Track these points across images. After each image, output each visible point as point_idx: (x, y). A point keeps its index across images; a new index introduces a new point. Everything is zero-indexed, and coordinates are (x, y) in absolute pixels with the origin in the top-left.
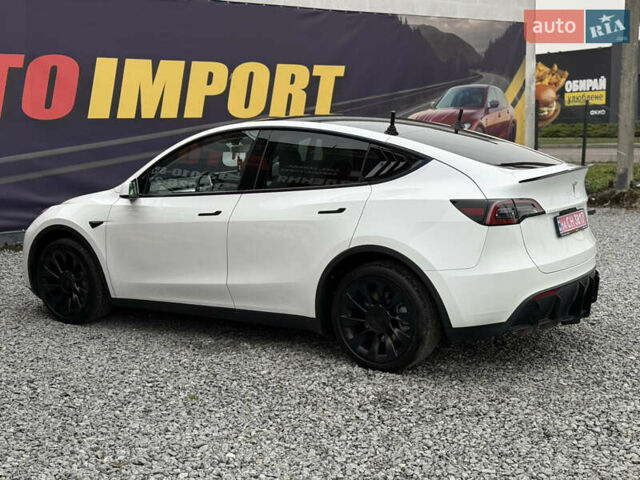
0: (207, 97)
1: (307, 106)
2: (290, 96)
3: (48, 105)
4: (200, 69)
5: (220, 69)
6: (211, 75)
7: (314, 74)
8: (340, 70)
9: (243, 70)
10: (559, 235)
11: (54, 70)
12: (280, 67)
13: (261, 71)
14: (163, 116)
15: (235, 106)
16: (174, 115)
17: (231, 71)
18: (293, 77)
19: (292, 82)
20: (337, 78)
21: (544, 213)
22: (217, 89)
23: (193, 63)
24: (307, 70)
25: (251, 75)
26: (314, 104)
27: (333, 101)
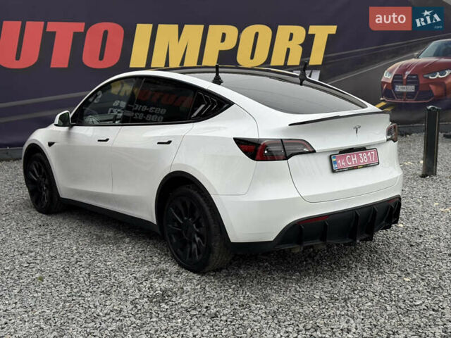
0: (220, 52)
1: (302, 57)
2: (288, 50)
3: (101, 58)
4: (215, 30)
5: (231, 31)
6: (224, 35)
7: (310, 32)
8: (333, 29)
9: (250, 31)
10: (333, 171)
11: (106, 33)
12: (281, 28)
13: (264, 31)
14: (186, 65)
15: (243, 58)
16: (195, 64)
17: (240, 32)
18: (291, 35)
19: (291, 38)
20: (330, 36)
21: (314, 151)
22: (229, 45)
23: (210, 26)
24: (304, 30)
25: (257, 34)
26: (309, 56)
27: (325, 53)
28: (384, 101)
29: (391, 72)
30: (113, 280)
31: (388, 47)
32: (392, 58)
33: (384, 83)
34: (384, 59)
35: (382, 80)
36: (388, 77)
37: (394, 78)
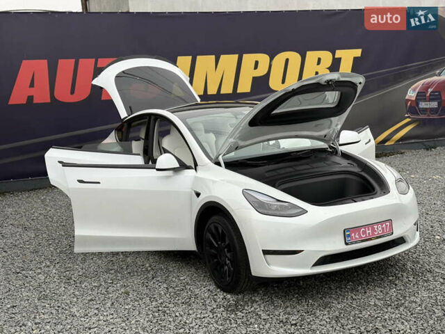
0: (254, 78)
2: (317, 73)
4: (249, 59)
5: (263, 58)
6: (257, 63)
7: (336, 57)
8: (358, 53)
9: (280, 58)
12: (309, 53)
13: (295, 57)
14: (222, 92)
15: (275, 83)
16: (230, 91)
17: (271, 59)
18: (319, 60)
19: (319, 63)
20: (355, 58)
22: (261, 71)
23: (244, 55)
24: (331, 54)
25: (287, 60)
28: (409, 117)
29: (414, 90)
30: (190, 293)
31: (411, 66)
32: (415, 76)
33: (408, 100)
34: (408, 78)
35: (407, 98)
36: (411, 94)
37: (417, 96)
